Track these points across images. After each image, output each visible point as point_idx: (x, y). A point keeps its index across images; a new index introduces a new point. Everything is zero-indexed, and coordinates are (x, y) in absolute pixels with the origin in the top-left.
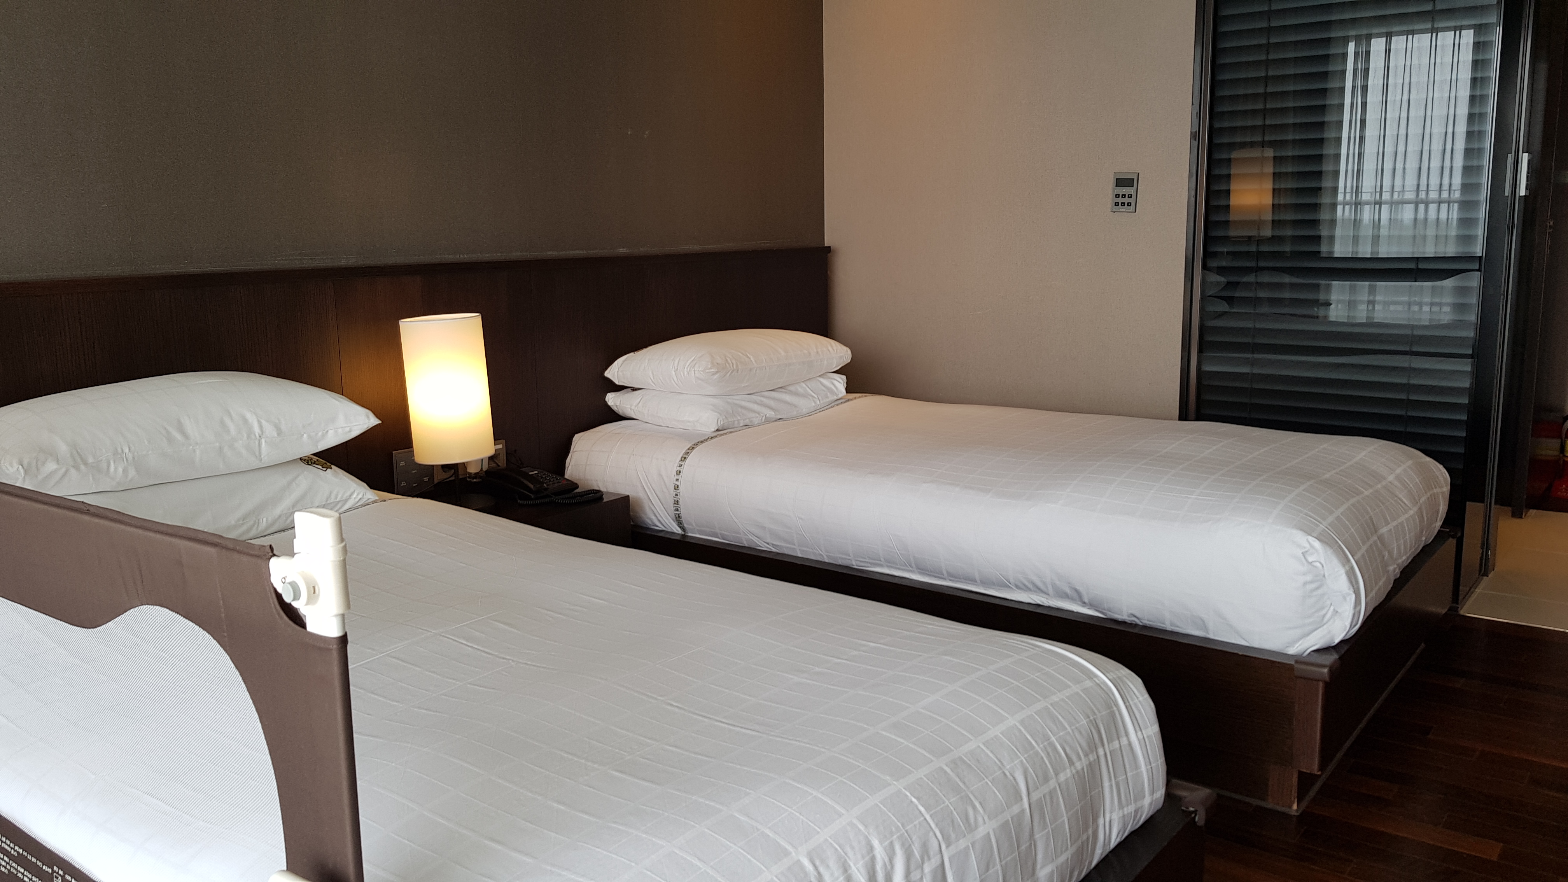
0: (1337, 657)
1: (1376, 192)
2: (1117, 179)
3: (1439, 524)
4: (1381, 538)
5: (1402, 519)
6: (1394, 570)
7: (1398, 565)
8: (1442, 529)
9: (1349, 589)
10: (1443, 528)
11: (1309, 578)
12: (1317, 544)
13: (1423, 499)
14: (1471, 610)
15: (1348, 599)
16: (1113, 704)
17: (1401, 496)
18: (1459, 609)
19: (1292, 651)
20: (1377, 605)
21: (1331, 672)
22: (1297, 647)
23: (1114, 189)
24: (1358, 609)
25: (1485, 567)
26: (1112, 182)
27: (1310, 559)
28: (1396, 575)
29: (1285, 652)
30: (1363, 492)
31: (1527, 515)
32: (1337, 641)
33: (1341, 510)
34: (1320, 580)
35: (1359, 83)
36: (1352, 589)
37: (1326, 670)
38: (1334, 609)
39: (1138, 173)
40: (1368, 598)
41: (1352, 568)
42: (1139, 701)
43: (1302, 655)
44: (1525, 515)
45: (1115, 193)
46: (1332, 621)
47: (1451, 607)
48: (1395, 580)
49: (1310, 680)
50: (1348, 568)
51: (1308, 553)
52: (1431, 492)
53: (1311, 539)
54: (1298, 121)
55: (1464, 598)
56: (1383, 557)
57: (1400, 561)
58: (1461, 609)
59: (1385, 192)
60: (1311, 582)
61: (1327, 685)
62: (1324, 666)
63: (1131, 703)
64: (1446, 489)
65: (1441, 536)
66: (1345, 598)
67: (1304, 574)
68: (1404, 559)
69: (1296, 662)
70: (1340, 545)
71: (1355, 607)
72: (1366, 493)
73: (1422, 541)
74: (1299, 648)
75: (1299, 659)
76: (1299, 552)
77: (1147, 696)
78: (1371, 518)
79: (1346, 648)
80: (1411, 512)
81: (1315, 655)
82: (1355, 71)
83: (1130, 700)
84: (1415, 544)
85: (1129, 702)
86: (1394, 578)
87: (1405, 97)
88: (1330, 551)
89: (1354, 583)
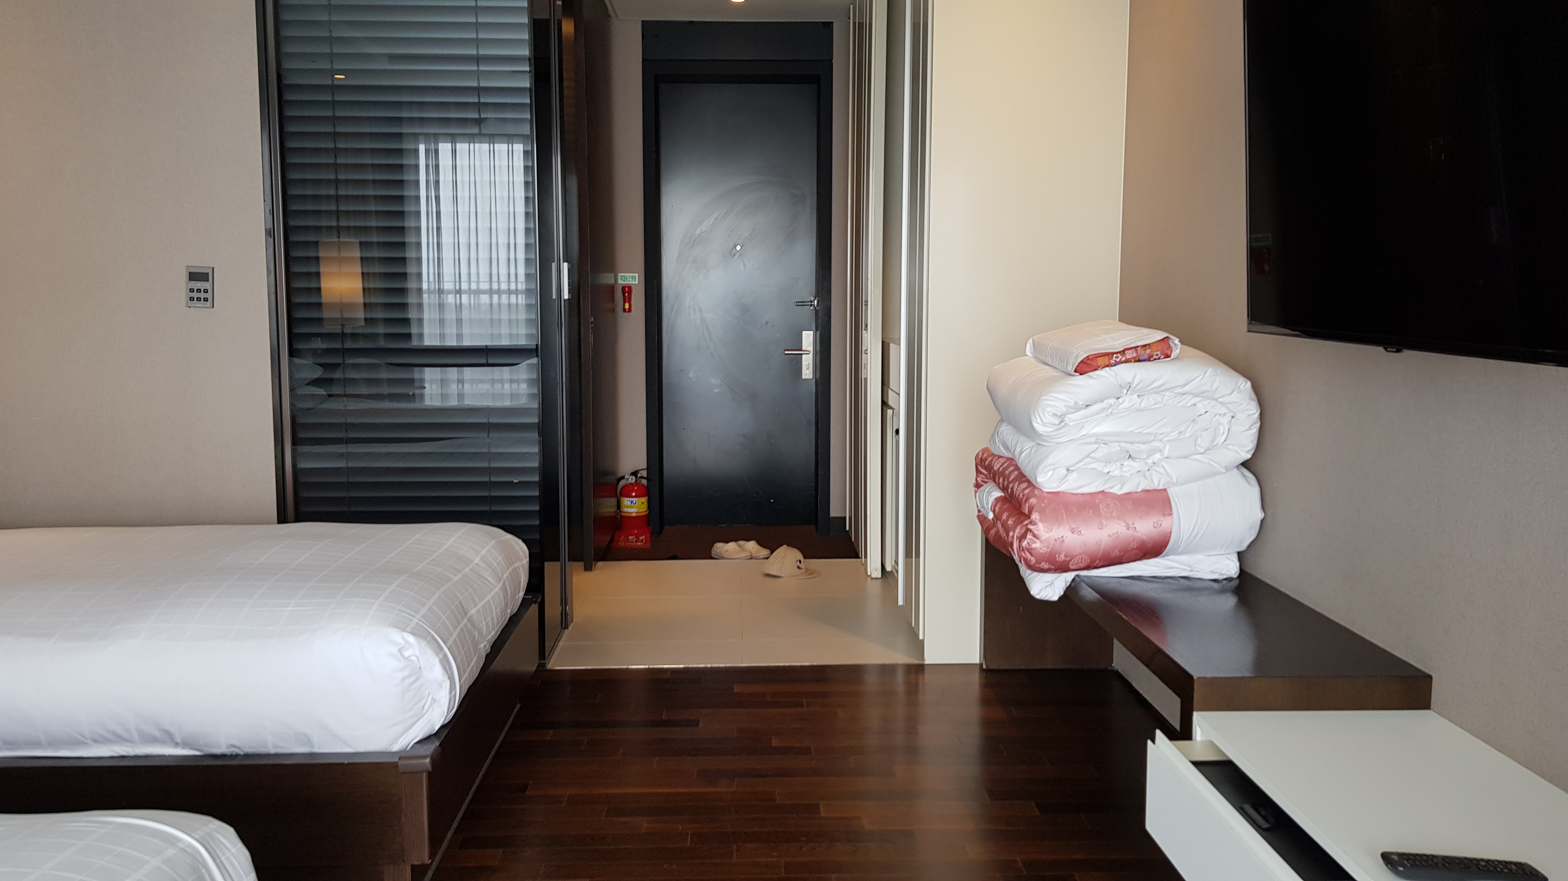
0: (438, 744)
1: (455, 282)
2: (190, 273)
3: (521, 594)
4: (470, 620)
5: (489, 597)
6: (484, 646)
7: (488, 641)
8: (526, 597)
9: (444, 676)
10: (527, 595)
11: (406, 673)
12: (411, 639)
13: (506, 575)
14: (556, 663)
15: (444, 685)
16: (200, 867)
17: (486, 576)
18: (546, 665)
19: (396, 748)
20: (471, 684)
21: (433, 762)
22: (401, 743)
23: (187, 283)
24: (453, 693)
25: (565, 621)
26: (185, 276)
27: (407, 654)
28: (487, 650)
29: (389, 750)
30: (453, 579)
31: (596, 567)
32: (437, 728)
33: (432, 600)
34: (416, 673)
35: (432, 178)
36: (446, 676)
37: (428, 761)
38: (432, 698)
39: (213, 268)
40: (463, 680)
41: (445, 655)
42: (232, 854)
43: (406, 750)
44: (594, 568)
45: (189, 287)
46: (431, 709)
47: (539, 664)
48: (487, 655)
49: (413, 774)
50: (441, 656)
51: (404, 649)
52: (513, 567)
53: (406, 635)
54: (379, 209)
55: (549, 656)
56: (474, 637)
57: (489, 637)
58: (548, 664)
59: (464, 282)
60: (408, 677)
61: (430, 774)
62: (425, 757)
63: (223, 858)
64: (526, 561)
65: (525, 604)
66: (440, 685)
67: (402, 670)
68: (492, 634)
69: (400, 758)
70: (433, 636)
71: (451, 692)
72: (456, 579)
73: (508, 614)
74: (402, 744)
75: (403, 755)
76: (395, 650)
77: (240, 845)
78: (460, 602)
79: (446, 732)
80: (496, 589)
81: (418, 746)
82: (427, 166)
83: (220, 855)
84: (502, 618)
85: (219, 858)
86: (486, 654)
87: (473, 195)
88: (424, 644)
89: (448, 669)
